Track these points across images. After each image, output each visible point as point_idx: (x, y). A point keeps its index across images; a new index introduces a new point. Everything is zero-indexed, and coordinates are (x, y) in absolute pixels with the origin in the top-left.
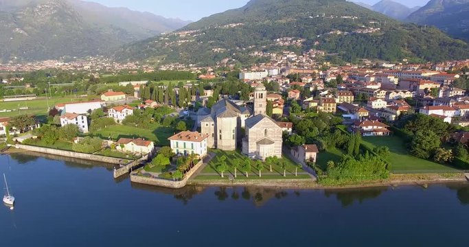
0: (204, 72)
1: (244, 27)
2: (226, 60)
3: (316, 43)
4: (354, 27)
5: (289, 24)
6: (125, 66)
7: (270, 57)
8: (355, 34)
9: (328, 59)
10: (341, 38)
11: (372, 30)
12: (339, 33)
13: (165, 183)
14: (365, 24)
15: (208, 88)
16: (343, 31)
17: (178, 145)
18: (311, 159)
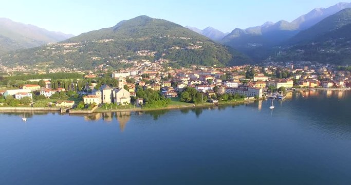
0: (88, 74)
1: (115, 42)
2: (102, 65)
3: (164, 55)
4: (187, 45)
5: (146, 41)
7: (133, 64)
8: (187, 49)
9: (171, 65)
10: (179, 51)
11: (197, 47)
12: (178, 48)
13: (85, 112)
14: (193, 43)
15: (93, 82)
16: (180, 47)
17: (87, 100)
18: (141, 103)
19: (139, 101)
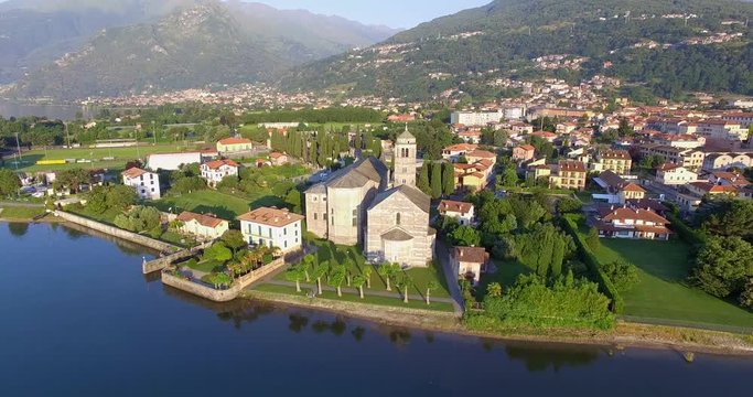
1: (485, 39)
2: (450, 92)
3: (607, 65)
4: (684, 34)
5: (560, 31)
6: (293, 98)
7: (522, 89)
8: (684, 46)
9: (625, 92)
10: (655, 55)
11: (723, 38)
12: (653, 45)
13: (204, 291)
14: (706, 27)
16: (662, 41)
18: (470, 276)
19: (463, 267)
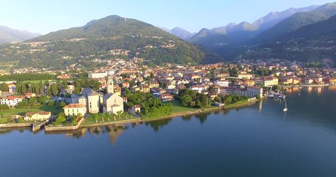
0: (60, 74)
2: (74, 65)
3: (137, 53)
4: (160, 44)
5: (118, 40)
7: (107, 63)
8: (161, 48)
9: (146, 63)
10: (152, 50)
11: (170, 46)
12: (151, 47)
13: (68, 128)
14: (166, 42)
15: (69, 84)
16: (154, 46)
17: (68, 111)
18: (138, 111)
19: (136, 109)
